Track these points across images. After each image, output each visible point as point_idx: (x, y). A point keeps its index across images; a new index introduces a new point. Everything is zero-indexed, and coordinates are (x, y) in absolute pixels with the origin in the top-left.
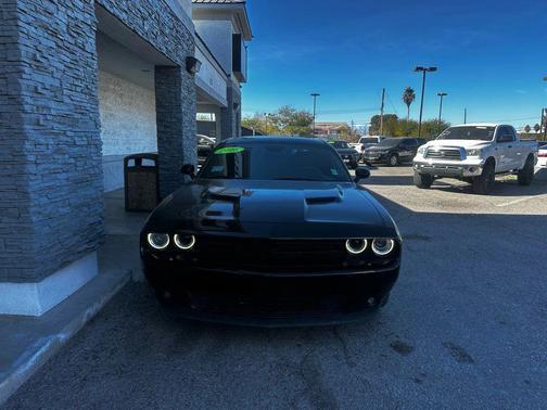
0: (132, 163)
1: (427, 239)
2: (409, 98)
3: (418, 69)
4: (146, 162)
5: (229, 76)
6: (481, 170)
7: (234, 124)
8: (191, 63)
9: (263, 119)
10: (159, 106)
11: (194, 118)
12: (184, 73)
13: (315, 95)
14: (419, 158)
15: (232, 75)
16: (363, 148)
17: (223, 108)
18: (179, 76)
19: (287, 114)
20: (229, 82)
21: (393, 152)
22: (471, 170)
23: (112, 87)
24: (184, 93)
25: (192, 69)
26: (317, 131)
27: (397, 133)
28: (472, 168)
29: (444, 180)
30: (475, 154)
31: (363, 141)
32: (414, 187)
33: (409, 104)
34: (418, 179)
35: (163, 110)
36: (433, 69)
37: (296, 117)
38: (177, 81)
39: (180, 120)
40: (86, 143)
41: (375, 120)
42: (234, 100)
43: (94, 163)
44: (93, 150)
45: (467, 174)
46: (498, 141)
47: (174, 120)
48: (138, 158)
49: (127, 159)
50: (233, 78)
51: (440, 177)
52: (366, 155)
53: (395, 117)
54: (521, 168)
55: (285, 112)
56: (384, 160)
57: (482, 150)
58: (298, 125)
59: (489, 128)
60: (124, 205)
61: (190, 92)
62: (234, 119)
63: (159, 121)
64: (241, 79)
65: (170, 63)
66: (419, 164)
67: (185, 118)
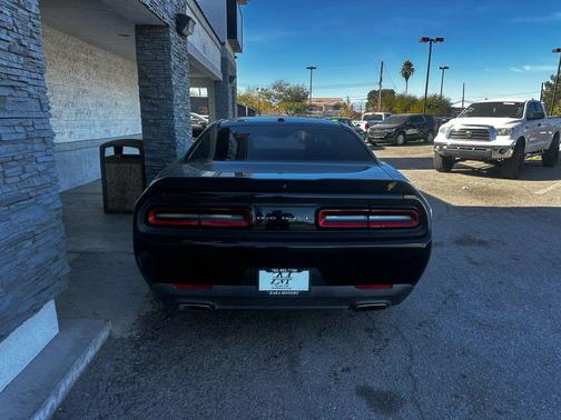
0: (110, 152)
1: (482, 243)
2: (408, 71)
3: (425, 40)
4: (127, 151)
5: (223, 44)
6: (512, 152)
7: (230, 101)
8: (182, 22)
9: (256, 94)
10: (142, 77)
11: (187, 93)
12: (173, 34)
13: (311, 68)
14: (441, 138)
15: (227, 44)
16: (367, 126)
17: (217, 82)
18: (168, 39)
19: (281, 89)
20: (224, 51)
21: (400, 131)
22: (500, 152)
23: (83, 56)
24: (174, 61)
25: (184, 31)
26: (312, 107)
27: (395, 109)
28: (502, 150)
29: (468, 163)
30: (506, 134)
31: (366, 118)
32: (434, 171)
33: (407, 79)
34: (439, 161)
35: (147, 84)
36: (441, 40)
37: (289, 92)
38: (165, 46)
39: (170, 97)
40: (23, 136)
41: (372, 95)
42: (230, 73)
43: (41, 168)
44: (37, 147)
45: (496, 156)
46: (528, 119)
47: (162, 96)
48: (118, 145)
49: (103, 148)
50: (228, 46)
51: (463, 160)
52: (372, 134)
53: (392, 92)
54: (547, 148)
55: (278, 87)
56: (389, 140)
57: (513, 129)
58: (292, 100)
59: (518, 104)
60: (102, 205)
61: (182, 60)
62: (230, 94)
63: (143, 97)
64: (237, 48)
65: (156, 22)
66: (441, 145)
67: (177, 94)
